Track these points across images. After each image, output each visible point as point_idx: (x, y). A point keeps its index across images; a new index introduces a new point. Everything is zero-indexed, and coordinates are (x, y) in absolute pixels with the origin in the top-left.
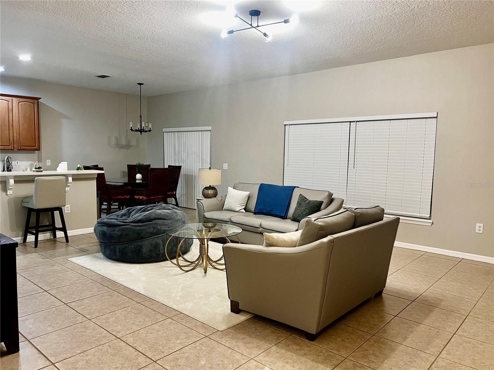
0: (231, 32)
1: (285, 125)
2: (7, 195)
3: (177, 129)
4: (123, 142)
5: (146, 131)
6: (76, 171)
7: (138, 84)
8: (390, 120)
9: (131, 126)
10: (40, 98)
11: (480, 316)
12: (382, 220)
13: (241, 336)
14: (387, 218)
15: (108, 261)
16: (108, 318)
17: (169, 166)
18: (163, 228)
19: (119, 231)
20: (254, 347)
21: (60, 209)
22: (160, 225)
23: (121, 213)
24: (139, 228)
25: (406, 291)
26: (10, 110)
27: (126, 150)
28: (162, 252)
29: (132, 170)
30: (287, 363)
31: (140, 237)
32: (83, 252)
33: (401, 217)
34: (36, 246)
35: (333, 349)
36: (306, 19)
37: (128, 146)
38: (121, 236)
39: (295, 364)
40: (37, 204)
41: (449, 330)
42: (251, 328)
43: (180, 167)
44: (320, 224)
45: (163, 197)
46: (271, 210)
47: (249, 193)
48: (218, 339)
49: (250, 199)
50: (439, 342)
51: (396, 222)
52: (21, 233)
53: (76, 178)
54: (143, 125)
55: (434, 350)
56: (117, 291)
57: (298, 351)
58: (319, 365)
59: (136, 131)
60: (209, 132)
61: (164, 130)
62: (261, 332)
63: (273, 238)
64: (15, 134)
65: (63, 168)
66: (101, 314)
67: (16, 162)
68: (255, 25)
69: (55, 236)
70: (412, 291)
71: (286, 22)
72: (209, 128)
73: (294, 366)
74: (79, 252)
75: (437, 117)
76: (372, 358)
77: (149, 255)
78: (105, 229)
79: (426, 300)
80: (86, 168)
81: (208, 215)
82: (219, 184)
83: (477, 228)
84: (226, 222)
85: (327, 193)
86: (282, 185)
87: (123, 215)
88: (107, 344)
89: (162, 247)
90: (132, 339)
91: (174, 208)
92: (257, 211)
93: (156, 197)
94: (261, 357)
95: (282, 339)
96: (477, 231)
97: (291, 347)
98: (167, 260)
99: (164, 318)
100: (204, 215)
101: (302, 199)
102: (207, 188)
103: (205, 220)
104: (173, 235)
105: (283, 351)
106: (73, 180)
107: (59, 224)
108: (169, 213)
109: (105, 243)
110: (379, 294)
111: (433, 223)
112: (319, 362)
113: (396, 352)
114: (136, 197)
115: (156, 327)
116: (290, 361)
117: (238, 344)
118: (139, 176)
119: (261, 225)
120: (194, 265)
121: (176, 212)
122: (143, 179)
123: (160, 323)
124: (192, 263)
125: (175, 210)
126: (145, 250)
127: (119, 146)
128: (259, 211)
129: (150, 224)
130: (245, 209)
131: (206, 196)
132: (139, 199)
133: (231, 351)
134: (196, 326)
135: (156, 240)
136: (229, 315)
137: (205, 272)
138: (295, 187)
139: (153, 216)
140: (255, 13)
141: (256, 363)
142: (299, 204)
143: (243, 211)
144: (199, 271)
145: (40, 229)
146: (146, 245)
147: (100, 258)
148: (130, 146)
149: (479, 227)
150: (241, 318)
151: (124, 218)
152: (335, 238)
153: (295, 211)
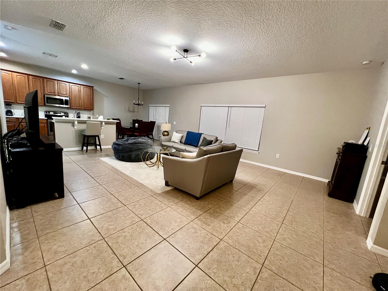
0: (175, 59)
1: (201, 106)
2: (74, 128)
3: (157, 105)
4: (132, 109)
5: (141, 105)
6: (107, 120)
7: (138, 83)
8: (246, 107)
9: (134, 102)
10: (94, 87)
11: (272, 193)
12: (235, 149)
13: (167, 196)
14: (237, 149)
15: (117, 160)
16: (109, 185)
17: (151, 121)
18: (142, 147)
19: (121, 147)
20: (171, 202)
21: (98, 136)
22: (140, 146)
23: (124, 140)
24: (130, 147)
25: (243, 181)
26: (79, 91)
27: (132, 113)
28: (140, 158)
29: (134, 122)
30: (184, 209)
31: (131, 151)
32: (107, 156)
33: (243, 149)
34: (87, 152)
35: (206, 204)
36: (209, 56)
37: (133, 111)
38: (122, 149)
39: (188, 210)
40: (88, 133)
41: (258, 198)
42: (172, 193)
43: (155, 122)
44: (205, 149)
45: (147, 134)
46: (191, 143)
47: (182, 135)
48: (156, 197)
49: (182, 138)
50: (252, 203)
51: (242, 151)
52: (81, 146)
53: (106, 123)
54: (139, 102)
55: (249, 207)
56: (117, 173)
57: (190, 204)
58: (198, 211)
59: (136, 104)
60: (169, 107)
61: (150, 105)
62: (176, 195)
63: (184, 155)
64: (82, 102)
65: (101, 118)
66: (107, 183)
67: (83, 115)
68: (185, 57)
69: (96, 148)
70: (246, 181)
71: (199, 56)
72: (169, 105)
73: (187, 211)
74: (105, 156)
75: (265, 107)
76: (222, 209)
77: (134, 159)
78: (116, 146)
79: (250, 185)
80: (113, 119)
81: (163, 143)
82: (170, 130)
83: (277, 156)
84: (170, 147)
85: (215, 137)
86: (198, 132)
87: (125, 141)
88: (106, 196)
89: (140, 156)
90: (117, 195)
91: (147, 139)
92: (185, 143)
93: (143, 134)
94: (173, 206)
95: (184, 198)
96: (277, 157)
97: (188, 202)
98: (142, 162)
99: (135, 186)
100: (162, 143)
101: (205, 139)
102: (164, 132)
103: (163, 146)
104: (145, 151)
105: (184, 204)
106: (105, 124)
107: (98, 143)
108: (145, 141)
109: (116, 152)
110: (231, 181)
111: (259, 153)
112: (198, 209)
113: (233, 207)
114: (135, 134)
115: (130, 190)
116: (186, 208)
117: (165, 200)
118: (137, 125)
119: (185, 149)
120: (154, 164)
121: (148, 141)
122: (138, 126)
123: (132, 189)
124: (153, 163)
125: (147, 140)
126: (133, 156)
127: (129, 111)
128: (186, 143)
129: (136, 145)
130: (180, 142)
131: (164, 135)
132: (136, 134)
133: (161, 202)
134: (148, 191)
135: (138, 152)
136: (164, 187)
137: (158, 168)
138: (202, 134)
139: (137, 142)
140: (186, 51)
141: (170, 209)
142: (203, 141)
143: (179, 142)
144: (155, 167)
145: (89, 144)
146: (133, 154)
147: (114, 159)
148: (135, 112)
149: (278, 156)
150: (169, 188)
151: (125, 142)
152: (210, 156)
153: (201, 144)
